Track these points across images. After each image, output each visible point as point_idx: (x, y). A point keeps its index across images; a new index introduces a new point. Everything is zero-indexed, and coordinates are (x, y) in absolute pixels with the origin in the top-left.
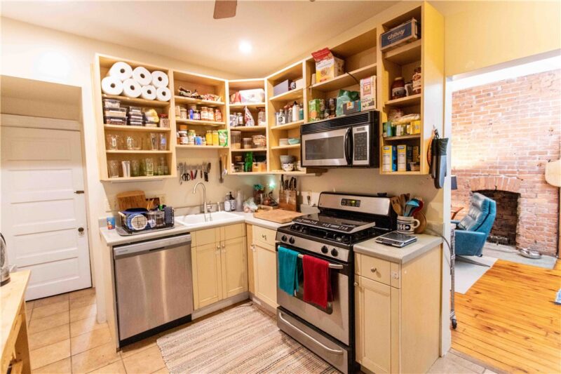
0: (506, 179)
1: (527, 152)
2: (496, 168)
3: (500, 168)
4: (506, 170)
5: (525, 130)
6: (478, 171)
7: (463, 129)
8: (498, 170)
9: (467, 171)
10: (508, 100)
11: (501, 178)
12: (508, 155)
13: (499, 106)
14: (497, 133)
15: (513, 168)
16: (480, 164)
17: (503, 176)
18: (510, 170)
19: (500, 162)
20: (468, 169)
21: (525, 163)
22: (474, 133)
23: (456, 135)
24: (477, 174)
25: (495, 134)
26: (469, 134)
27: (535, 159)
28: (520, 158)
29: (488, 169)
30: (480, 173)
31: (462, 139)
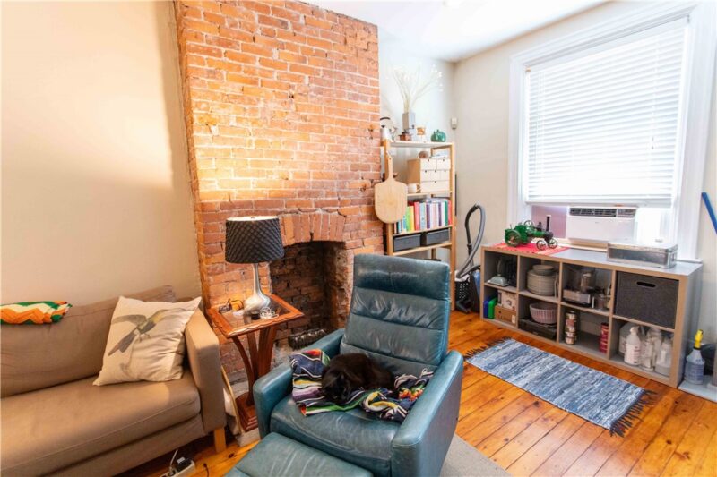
0: (326, 217)
1: (348, 164)
2: (310, 194)
3: (316, 194)
4: (324, 199)
5: (343, 122)
6: (279, 204)
7: (238, 92)
8: (313, 199)
9: (258, 203)
10: (318, 53)
11: (319, 215)
12: (325, 170)
13: (304, 60)
14: (305, 118)
15: (333, 194)
16: (284, 187)
17: (319, 211)
18: (330, 198)
19: (314, 183)
20: (262, 198)
21: (347, 185)
22: (264, 110)
23: (224, 107)
24: (278, 209)
25: (301, 122)
26: (254, 111)
27: (357, 178)
28: (341, 176)
29: (297, 199)
30: (284, 209)
31: (238, 120)
